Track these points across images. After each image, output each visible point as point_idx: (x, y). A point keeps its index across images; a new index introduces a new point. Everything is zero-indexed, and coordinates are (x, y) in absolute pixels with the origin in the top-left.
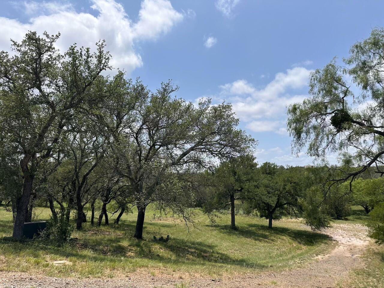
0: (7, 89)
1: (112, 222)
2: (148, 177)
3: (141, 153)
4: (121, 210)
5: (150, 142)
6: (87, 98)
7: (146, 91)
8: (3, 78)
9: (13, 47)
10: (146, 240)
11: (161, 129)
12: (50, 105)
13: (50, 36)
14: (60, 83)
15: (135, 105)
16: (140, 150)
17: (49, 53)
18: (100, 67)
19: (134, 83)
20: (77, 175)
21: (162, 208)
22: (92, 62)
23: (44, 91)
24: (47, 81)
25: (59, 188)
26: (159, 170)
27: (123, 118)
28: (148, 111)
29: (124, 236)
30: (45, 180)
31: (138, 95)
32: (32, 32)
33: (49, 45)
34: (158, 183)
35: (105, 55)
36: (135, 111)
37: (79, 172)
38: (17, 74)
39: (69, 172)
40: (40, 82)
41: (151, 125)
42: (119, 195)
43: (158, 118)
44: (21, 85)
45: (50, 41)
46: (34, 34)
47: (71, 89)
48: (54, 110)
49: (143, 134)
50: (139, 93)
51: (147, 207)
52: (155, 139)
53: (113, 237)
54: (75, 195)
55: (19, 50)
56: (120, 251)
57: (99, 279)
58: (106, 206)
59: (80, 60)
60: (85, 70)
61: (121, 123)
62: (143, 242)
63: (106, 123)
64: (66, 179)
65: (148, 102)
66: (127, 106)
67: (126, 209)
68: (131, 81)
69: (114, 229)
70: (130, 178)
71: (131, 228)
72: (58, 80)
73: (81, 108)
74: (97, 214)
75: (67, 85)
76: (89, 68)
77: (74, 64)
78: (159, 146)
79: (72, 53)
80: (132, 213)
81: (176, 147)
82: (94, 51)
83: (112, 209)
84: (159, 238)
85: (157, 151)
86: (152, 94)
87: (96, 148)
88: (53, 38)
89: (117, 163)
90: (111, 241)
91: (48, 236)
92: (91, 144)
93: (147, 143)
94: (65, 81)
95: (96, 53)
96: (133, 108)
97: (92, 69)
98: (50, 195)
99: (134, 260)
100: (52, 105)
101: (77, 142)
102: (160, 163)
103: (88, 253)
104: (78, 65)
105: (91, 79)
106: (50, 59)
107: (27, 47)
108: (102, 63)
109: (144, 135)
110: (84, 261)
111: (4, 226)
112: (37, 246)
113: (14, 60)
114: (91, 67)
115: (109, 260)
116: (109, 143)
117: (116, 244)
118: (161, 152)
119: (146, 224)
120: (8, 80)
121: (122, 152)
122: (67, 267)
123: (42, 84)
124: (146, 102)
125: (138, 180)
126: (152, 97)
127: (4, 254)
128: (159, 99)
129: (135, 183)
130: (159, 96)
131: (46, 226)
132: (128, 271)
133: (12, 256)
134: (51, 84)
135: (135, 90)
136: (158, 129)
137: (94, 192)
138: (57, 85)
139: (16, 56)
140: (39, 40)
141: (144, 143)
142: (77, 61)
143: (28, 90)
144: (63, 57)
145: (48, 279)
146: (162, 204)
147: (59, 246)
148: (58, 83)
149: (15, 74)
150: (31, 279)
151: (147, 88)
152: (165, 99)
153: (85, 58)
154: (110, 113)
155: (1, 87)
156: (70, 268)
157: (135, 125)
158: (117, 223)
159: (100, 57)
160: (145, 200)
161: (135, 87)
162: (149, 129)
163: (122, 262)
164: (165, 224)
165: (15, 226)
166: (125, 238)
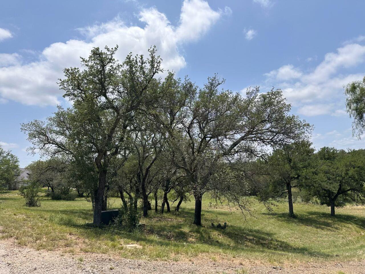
0: (80, 99)
2: (202, 168)
3: (194, 145)
4: (180, 199)
5: (201, 135)
6: (144, 100)
7: (194, 87)
8: (77, 90)
9: (82, 63)
10: (204, 227)
11: (210, 122)
12: (115, 109)
13: (110, 49)
14: (121, 89)
15: (185, 102)
16: (193, 143)
17: (111, 64)
18: (153, 71)
19: (183, 81)
20: (141, 168)
21: (217, 196)
22: (146, 68)
23: (109, 97)
24: (111, 88)
25: (127, 180)
26: (212, 161)
27: (175, 115)
28: (198, 106)
30: (115, 174)
31: (187, 93)
32: (96, 48)
33: (110, 57)
34: (211, 173)
35: (156, 59)
36: (185, 108)
37: (143, 166)
38: (87, 85)
40: (106, 90)
41: (201, 119)
42: (177, 185)
43: (207, 112)
44: (91, 94)
45: (110, 54)
46: (98, 49)
47: (130, 94)
48: (118, 113)
50: (188, 90)
51: (203, 196)
52: (205, 132)
53: (175, 224)
54: (141, 186)
55: (87, 65)
56: (182, 237)
57: (166, 262)
58: (167, 195)
59: (136, 67)
60: (140, 76)
61: (174, 120)
62: (202, 228)
63: (162, 121)
64: (132, 173)
65: (197, 97)
66: (178, 104)
67: (184, 198)
68: (180, 80)
69: (176, 216)
70: (185, 169)
71: (190, 215)
73: (140, 109)
74: (160, 202)
75: (127, 90)
76: (144, 73)
77: (131, 72)
78: (209, 138)
79: (129, 62)
80: (190, 201)
81: (226, 138)
82: (147, 57)
83: (172, 198)
85: (208, 142)
86: (199, 89)
87: (154, 144)
88: (113, 50)
89: (174, 156)
90: (174, 227)
91: (121, 222)
92: (151, 140)
93: (199, 136)
94: (125, 87)
95: (149, 59)
96: (184, 105)
97: (146, 74)
98: (120, 187)
99: (195, 246)
101: (139, 140)
102: (212, 154)
103: (155, 238)
104: (135, 71)
105: (146, 83)
106: (112, 70)
107: (93, 62)
108: (155, 67)
109: (195, 129)
110: (151, 245)
111: (86, 214)
112: (113, 231)
113: (84, 74)
114: (146, 72)
115: (173, 245)
116: (165, 138)
117: (178, 230)
118: (211, 143)
119: (203, 212)
120: (80, 91)
121: (177, 146)
122: (138, 250)
123: (107, 92)
124: (195, 98)
125: (193, 171)
126: (200, 92)
127: (88, 237)
128: (207, 93)
129: (190, 173)
130: (206, 90)
131: (119, 214)
132: (191, 255)
133: (94, 240)
134: (114, 91)
135: (184, 88)
136: (207, 122)
137: (156, 183)
138: (119, 91)
139: (85, 71)
140: (101, 54)
141: (196, 137)
142: (133, 68)
143: (96, 98)
144: (122, 66)
145: (123, 260)
146: (217, 193)
147: (130, 231)
148: (119, 89)
149: (85, 86)
150: (110, 260)
151: (195, 85)
152: (212, 93)
153: (140, 64)
154: (165, 111)
155: (76, 98)
156: (141, 251)
157: (186, 120)
158: (178, 210)
159: (152, 62)
160: (200, 189)
161: (184, 85)
162: (199, 122)
163: (184, 247)
164: (221, 212)
165: (95, 214)
166: (186, 224)
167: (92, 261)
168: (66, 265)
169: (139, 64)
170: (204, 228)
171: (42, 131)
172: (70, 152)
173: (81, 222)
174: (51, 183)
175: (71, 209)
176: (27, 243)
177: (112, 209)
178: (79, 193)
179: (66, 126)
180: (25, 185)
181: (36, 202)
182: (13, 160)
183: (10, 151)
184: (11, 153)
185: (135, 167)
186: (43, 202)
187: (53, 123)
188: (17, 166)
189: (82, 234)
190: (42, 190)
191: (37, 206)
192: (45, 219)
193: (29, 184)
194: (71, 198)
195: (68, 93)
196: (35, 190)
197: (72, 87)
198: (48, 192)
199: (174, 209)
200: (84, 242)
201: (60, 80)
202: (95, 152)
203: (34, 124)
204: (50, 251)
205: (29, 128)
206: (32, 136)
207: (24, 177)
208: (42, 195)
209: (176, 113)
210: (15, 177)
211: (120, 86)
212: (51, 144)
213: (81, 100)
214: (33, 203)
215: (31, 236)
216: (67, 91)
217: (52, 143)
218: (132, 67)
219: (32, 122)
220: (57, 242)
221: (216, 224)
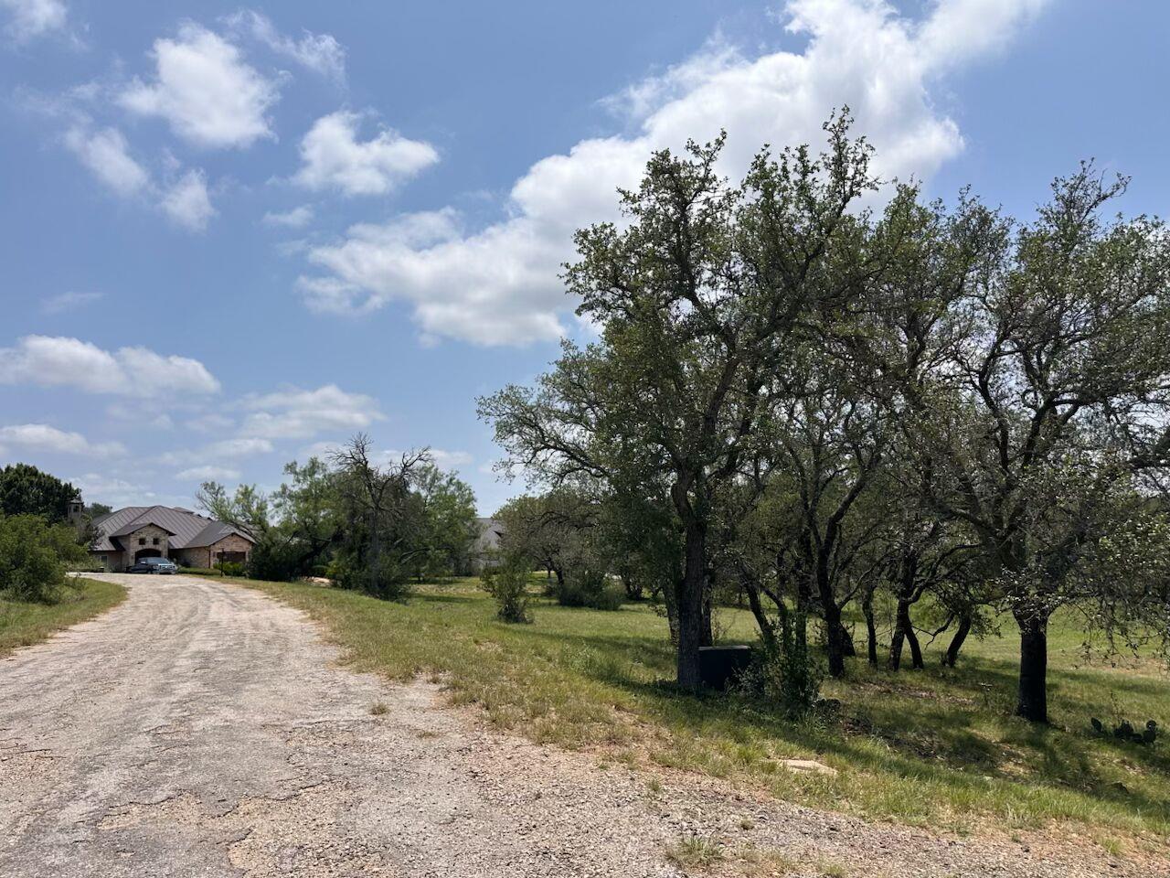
0: (622, 315)
1: (933, 661)
2: (1043, 516)
3: (1005, 435)
4: (957, 625)
5: (1032, 395)
6: (813, 294)
7: (996, 225)
8: (611, 290)
9: (624, 206)
10: (1062, 729)
11: (1070, 343)
12: (723, 333)
13: (703, 148)
14: (738, 269)
15: (962, 280)
16: (1004, 428)
17: (704, 195)
18: (842, 191)
19: (952, 210)
20: (812, 517)
21: (1113, 622)
22: (816, 185)
23: (703, 299)
24: (706, 271)
25: (768, 556)
26: (1084, 491)
27: (926, 331)
28: (1016, 289)
29: (982, 709)
30: (730, 536)
31: (971, 246)
32: (659, 153)
33: (702, 172)
34: (1083, 534)
35: (852, 150)
36: (965, 301)
37: (815, 511)
38: (638, 272)
39: (788, 512)
40: (692, 279)
41: (1031, 336)
42: (945, 576)
43: (1057, 309)
44: (650, 297)
45: (703, 162)
46: (665, 155)
47: (767, 279)
48: (732, 345)
49: (1004, 372)
50: (974, 238)
51: (1051, 618)
52: (1050, 382)
53: (945, 708)
54: (814, 577)
55: (636, 211)
56: (975, 755)
57: (923, 833)
58: (909, 610)
59: (785, 189)
60: (800, 215)
61: (923, 348)
62: (1053, 734)
63: (878, 356)
64: (783, 532)
65: (1010, 260)
66: (937, 291)
67: (974, 623)
68: (942, 205)
69: (945, 683)
70: (974, 521)
71: (1001, 684)
72: (732, 263)
73: (801, 325)
74: (885, 634)
75: (757, 270)
76: (811, 203)
77: (768, 208)
78: (1069, 406)
79: (762, 176)
80: (999, 634)
81: (1146, 401)
82: (822, 149)
83: (927, 619)
84: (1114, 726)
85: (1065, 422)
86: (1019, 228)
87: (853, 435)
88: (709, 150)
89: (928, 475)
90: (941, 718)
91: (759, 686)
92: (840, 425)
93: (1024, 401)
94: (750, 260)
95: (825, 155)
96: (959, 292)
97: (819, 204)
98: (747, 576)
99: (1031, 791)
100: (726, 334)
101: (798, 425)
102: (1086, 463)
103: (876, 748)
104: (781, 204)
105: (820, 234)
106: (708, 212)
107: (653, 197)
108: (848, 179)
109: (1007, 374)
110: (867, 771)
111: (654, 652)
112: (739, 713)
113: (630, 238)
114: (818, 199)
115: (946, 780)
116: (893, 415)
117: (959, 730)
118: (1079, 424)
119: (1053, 675)
120: (620, 292)
121: (939, 440)
122: (825, 780)
123: (697, 283)
124: (1001, 263)
125: (1005, 526)
126: (1024, 238)
127: (667, 723)
128: (1052, 239)
129: (995, 536)
130: (1048, 229)
131: (751, 660)
132: (1018, 822)
133: (685, 732)
134: (718, 278)
135: (957, 230)
136: (1059, 346)
137: (866, 567)
138: (731, 275)
139: (632, 228)
140: (677, 167)
141: (1011, 405)
142: (776, 193)
143: (666, 306)
144: (738, 194)
145: (781, 805)
146: (1113, 608)
147: (792, 718)
148: (733, 270)
149: (633, 274)
150: (738, 799)
151: (1001, 215)
152: (1074, 234)
153: (798, 177)
154: (887, 322)
155: (610, 313)
156: (834, 786)
157: (972, 345)
158: (952, 664)
159: (839, 161)
160: (1039, 594)
161: (957, 223)
162: (1025, 350)
163: (989, 790)
164: (1130, 680)
165: (681, 653)
166: (988, 714)
167: (686, 793)
168: (616, 795)
169: (794, 177)
170: (1059, 733)
171: (528, 415)
172: (602, 470)
173: (644, 675)
174: (555, 558)
175: (612, 634)
176: (512, 723)
177: (728, 644)
178: (628, 589)
179: (586, 396)
180: (494, 564)
181: (523, 609)
182: (462, 496)
183: (454, 473)
184: (457, 477)
185: (791, 515)
186: (538, 612)
187: (554, 392)
188: (472, 512)
189: (649, 712)
190: (534, 578)
191: (524, 621)
192: (550, 660)
193: (503, 561)
194: (607, 604)
195: (587, 301)
196: (517, 577)
197: (596, 281)
198: (549, 585)
199: (936, 660)
200: (657, 735)
201: (567, 266)
202: (667, 469)
203: (509, 396)
204: (571, 750)
205: (496, 408)
206: (504, 430)
207: (489, 542)
208: (534, 592)
209: (930, 326)
210: (469, 541)
211: (735, 260)
212: (553, 450)
213: (624, 316)
214: (515, 613)
215: (520, 703)
216: (584, 295)
217: (555, 448)
218: (773, 192)
219: (502, 392)
220: (585, 727)
221: (1109, 723)
